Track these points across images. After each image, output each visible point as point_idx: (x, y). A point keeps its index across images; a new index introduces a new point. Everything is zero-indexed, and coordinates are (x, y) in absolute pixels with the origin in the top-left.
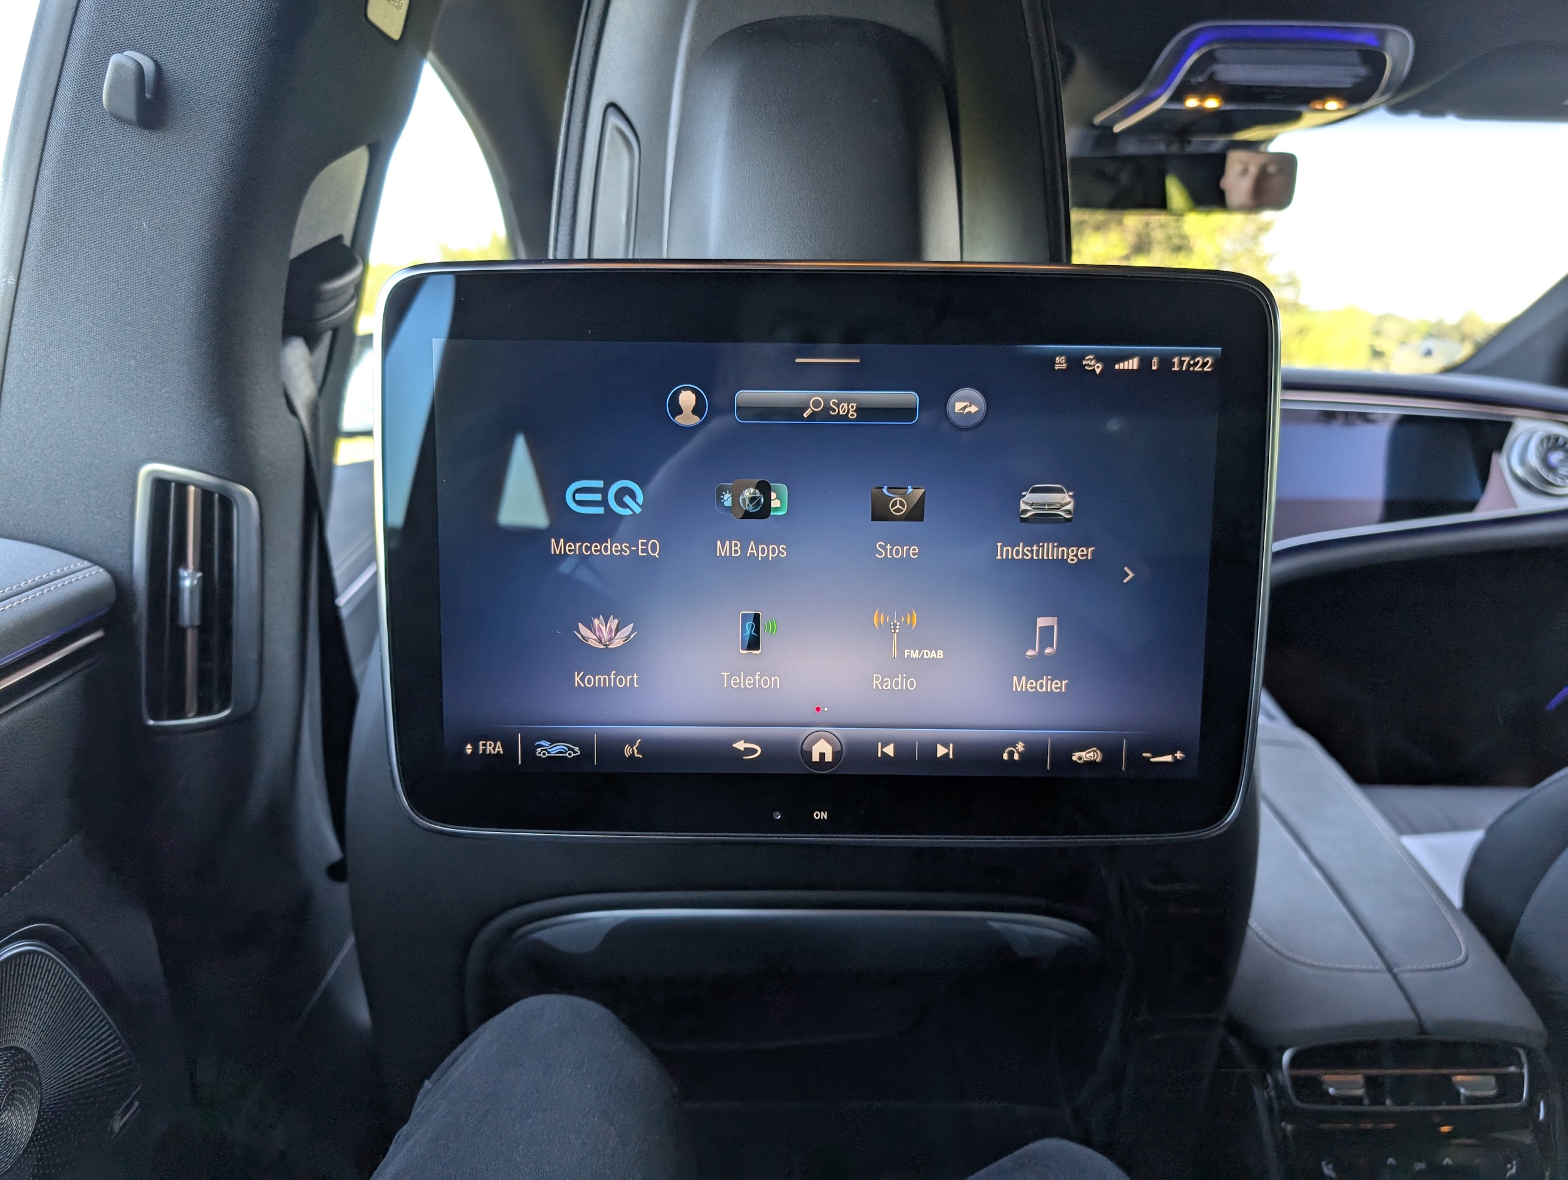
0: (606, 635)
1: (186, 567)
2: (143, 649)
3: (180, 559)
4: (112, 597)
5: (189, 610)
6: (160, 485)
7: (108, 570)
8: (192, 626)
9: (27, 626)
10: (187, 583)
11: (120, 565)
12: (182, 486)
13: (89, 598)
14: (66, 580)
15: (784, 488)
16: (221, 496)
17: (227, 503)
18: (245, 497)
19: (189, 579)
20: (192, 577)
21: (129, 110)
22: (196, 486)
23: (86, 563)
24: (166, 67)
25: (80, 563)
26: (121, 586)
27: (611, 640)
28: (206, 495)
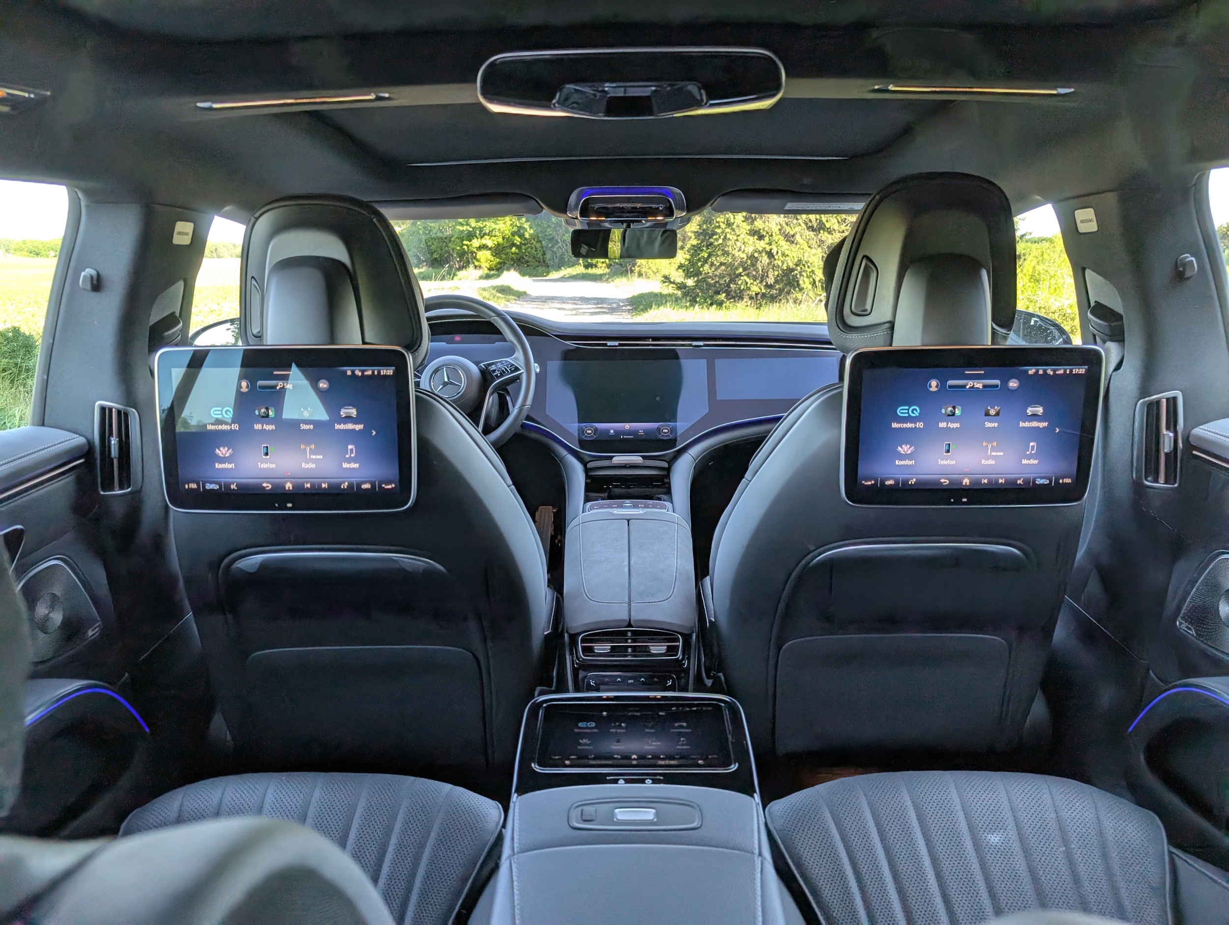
0: (224, 452)
1: (113, 437)
2: (99, 465)
3: (111, 434)
4: (87, 448)
5: (114, 452)
6: (103, 409)
7: (86, 438)
8: (115, 457)
9: (58, 456)
10: (113, 442)
11: (90, 437)
12: (110, 410)
13: (78, 448)
14: (71, 441)
15: (273, 409)
16: (124, 412)
17: (126, 415)
18: (133, 412)
19: (114, 441)
20: (115, 440)
21: (89, 287)
22: (115, 409)
23: (78, 436)
24: (101, 273)
25: (76, 436)
26: (90, 444)
27: (226, 454)
28: (119, 412)
